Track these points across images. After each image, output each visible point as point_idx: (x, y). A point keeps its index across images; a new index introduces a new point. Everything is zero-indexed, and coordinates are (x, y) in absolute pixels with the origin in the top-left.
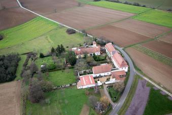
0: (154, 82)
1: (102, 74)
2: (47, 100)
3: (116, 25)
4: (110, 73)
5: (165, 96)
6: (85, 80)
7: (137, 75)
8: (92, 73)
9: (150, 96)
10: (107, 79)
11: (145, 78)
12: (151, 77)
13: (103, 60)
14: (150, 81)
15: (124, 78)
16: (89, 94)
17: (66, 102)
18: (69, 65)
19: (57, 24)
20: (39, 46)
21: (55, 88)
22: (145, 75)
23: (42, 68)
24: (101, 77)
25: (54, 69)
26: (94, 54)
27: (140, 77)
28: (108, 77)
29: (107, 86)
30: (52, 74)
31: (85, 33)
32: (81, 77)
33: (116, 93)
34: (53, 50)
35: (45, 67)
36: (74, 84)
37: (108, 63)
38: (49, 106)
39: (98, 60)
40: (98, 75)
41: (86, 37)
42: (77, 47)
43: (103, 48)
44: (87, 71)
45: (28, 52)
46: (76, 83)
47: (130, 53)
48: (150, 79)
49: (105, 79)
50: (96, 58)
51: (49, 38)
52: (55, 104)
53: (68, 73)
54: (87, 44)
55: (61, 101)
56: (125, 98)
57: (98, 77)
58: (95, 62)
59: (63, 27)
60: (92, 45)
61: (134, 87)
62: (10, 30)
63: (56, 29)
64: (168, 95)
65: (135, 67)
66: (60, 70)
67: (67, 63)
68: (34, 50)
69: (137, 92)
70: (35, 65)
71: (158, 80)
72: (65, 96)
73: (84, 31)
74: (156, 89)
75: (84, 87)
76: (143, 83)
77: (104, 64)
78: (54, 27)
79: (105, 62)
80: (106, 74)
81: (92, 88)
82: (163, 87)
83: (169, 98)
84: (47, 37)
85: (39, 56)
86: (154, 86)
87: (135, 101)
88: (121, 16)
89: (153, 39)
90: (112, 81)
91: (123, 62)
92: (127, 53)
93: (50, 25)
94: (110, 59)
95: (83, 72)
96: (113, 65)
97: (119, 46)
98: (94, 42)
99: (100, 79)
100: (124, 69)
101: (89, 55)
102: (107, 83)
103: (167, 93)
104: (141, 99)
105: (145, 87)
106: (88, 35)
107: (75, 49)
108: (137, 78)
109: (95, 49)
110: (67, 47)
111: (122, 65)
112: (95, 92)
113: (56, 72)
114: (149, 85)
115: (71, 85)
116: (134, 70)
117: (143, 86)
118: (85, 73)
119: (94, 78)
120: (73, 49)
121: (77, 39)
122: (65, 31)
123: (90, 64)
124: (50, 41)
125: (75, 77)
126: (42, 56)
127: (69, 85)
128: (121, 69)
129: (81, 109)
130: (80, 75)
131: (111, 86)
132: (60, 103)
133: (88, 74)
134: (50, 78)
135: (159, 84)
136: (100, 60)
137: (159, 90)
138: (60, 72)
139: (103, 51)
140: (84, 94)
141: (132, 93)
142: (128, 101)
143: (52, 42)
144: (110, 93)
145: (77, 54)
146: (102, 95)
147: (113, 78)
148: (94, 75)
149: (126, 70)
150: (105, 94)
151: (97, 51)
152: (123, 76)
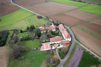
0: (86, 47)
1: (56, 42)
2: (23, 57)
3: (67, 14)
4: (60, 42)
5: (92, 55)
6: (45, 46)
7: (76, 43)
8: (50, 42)
9: (83, 55)
10: (58, 45)
11: (81, 45)
12: (84, 44)
13: (57, 34)
14: (83, 47)
15: (69, 45)
16: (47, 54)
17: (33, 58)
18: (37, 37)
19: (32, 13)
20: (21, 26)
21: (27, 50)
22: (81, 43)
23: (21, 39)
24: (55, 44)
25: (28, 39)
26: (52, 30)
27: (78, 44)
28: (59, 44)
30: (27, 42)
31: (47, 18)
32: (43, 44)
33: (63, 53)
34: (28, 28)
35: (23, 38)
36: (39, 48)
37: (60, 36)
38: (23, 61)
39: (54, 34)
40: (53, 43)
41: (48, 21)
42: (42, 26)
43: (58, 27)
44: (47, 40)
45: (14, 29)
46: (40, 47)
47: (73, 30)
48: (84, 45)
49: (57, 45)
50: (53, 33)
51: (27, 21)
52: (27, 60)
53: (36, 41)
54: (48, 25)
55: (30, 58)
56: (68, 56)
57: (53, 44)
58: (52, 35)
59: (36, 14)
60: (51, 25)
61: (74, 50)
62: (5, 16)
63: (31, 16)
64: (93, 55)
65: (76, 38)
66: (31, 40)
67: (36, 36)
68: (18, 28)
69: (75, 53)
70: (17, 37)
71: (88, 46)
72: (33, 55)
73: (47, 17)
74: (87, 51)
75: (44, 50)
76: (79, 48)
77: (58, 36)
78: (30, 14)
79: (58, 35)
80: (58, 42)
81: (49, 51)
82: (91, 50)
83: (94, 56)
84: (26, 20)
85: (20, 31)
86: (86, 50)
87: (74, 58)
88: (70, 8)
89: (88, 22)
90: (61, 46)
91: (68, 35)
92: (71, 30)
93: (28, 13)
94: (61, 33)
95: (44, 41)
96: (63, 37)
97: (67, 26)
98: (52, 23)
99: (54, 45)
100: (68, 39)
101: (49, 31)
102: (58, 47)
103: (93, 53)
104: (77, 57)
105: (81, 50)
106: (49, 19)
107: (41, 27)
108: (76, 44)
109: (53, 27)
110: (37, 26)
111: (68, 37)
112: (50, 53)
113: (29, 41)
114: (83, 49)
115: (37, 49)
116: (75, 40)
117: (79, 50)
118: (46, 42)
119: (51, 45)
120: (40, 27)
121: (43, 22)
122: (36, 17)
123: (49, 36)
124: (27, 23)
125: (40, 44)
126: (22, 32)
127: (36, 49)
128: (67, 40)
129: (42, 62)
130: (43, 43)
131: (60, 49)
132: (30, 59)
133: (48, 42)
134: (25, 44)
135: (89, 49)
136: (55, 34)
137: (89, 52)
138: (32, 41)
139: (57, 29)
140: (44, 54)
141: (72, 54)
142: (69, 58)
143: (28, 23)
144: (59, 53)
145: (42, 31)
146: (54, 54)
147: (62, 44)
148: (51, 43)
149: (70, 40)
150: (56, 54)
151: (54, 29)
152: (68, 43)
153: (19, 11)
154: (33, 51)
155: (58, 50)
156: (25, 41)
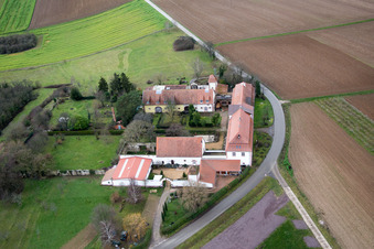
0: (309, 206)
1: (179, 161)
4: (198, 161)
6: (126, 167)
11: (290, 193)
12: (307, 191)
13: (207, 125)
14: (297, 203)
15: (231, 180)
16: (117, 201)
18: (119, 127)
19: (162, 19)
20: (93, 73)
21: (55, 173)
22: (293, 184)
24: (173, 166)
25: (84, 128)
26: (192, 107)
27: (275, 186)
29: (173, 191)
30: (73, 140)
32: (123, 156)
33: (186, 212)
34: (103, 84)
36: (99, 172)
38: (17, 211)
39: (197, 124)
40: (167, 161)
43: (228, 95)
44: (148, 145)
46: (106, 169)
48: (302, 196)
50: (193, 117)
51: (127, 56)
52: (32, 210)
53: (108, 143)
57: (168, 166)
59: (177, 30)
61: (240, 208)
62: (62, 27)
63: (156, 35)
66: (93, 134)
67: (118, 120)
69: (241, 222)
71: (320, 203)
72: (63, 196)
75: (116, 183)
76: (273, 203)
78: (157, 28)
79: (209, 133)
80: (189, 161)
82: (321, 227)
84: (124, 53)
87: (216, 245)
91: (238, 136)
93: (149, 23)
95: (137, 146)
98: (212, 76)
99: (168, 171)
101: (182, 108)
102: (176, 183)
104: (236, 244)
105: (273, 214)
107: (161, 88)
108: (267, 186)
109: (202, 94)
110: (149, 83)
111: (235, 146)
113: (83, 137)
115: (92, 172)
117: (267, 213)
118: (143, 150)
119: (154, 167)
121: (187, 64)
122: (172, 42)
125: (113, 157)
126: (77, 97)
127: (88, 173)
128: (230, 156)
129: (77, 231)
130: (129, 153)
132: (43, 209)
134: (61, 148)
135: (316, 217)
136: (200, 125)
137: (307, 232)
138: (93, 138)
141: (222, 222)
142: (198, 239)
144: (165, 208)
145: (151, 102)
146: (147, 209)
149: (246, 159)
150: (155, 211)
151: (204, 101)
152: (231, 174)
153: (122, 11)
154: (73, 180)
155: (172, 195)
156: (66, 137)
